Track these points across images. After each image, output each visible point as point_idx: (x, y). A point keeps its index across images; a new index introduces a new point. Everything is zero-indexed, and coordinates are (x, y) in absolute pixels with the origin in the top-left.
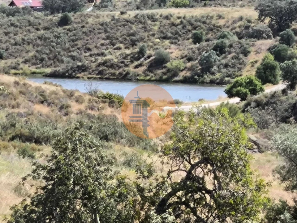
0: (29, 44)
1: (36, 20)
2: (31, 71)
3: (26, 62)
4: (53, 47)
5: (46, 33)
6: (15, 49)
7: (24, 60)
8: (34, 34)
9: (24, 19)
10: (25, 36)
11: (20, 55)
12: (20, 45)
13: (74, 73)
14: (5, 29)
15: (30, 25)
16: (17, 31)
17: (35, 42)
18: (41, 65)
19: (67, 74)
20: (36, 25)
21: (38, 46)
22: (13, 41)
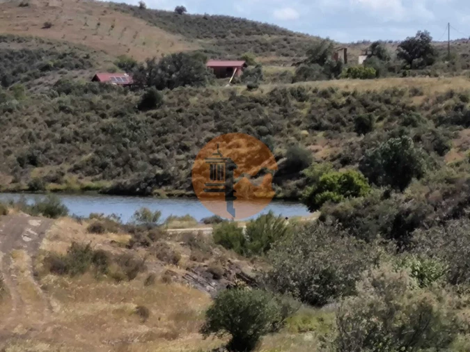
0: (85, 140)
1: (104, 101)
2: (82, 185)
3: (75, 170)
4: (125, 145)
5: (115, 122)
6: (60, 148)
7: (72, 166)
8: (95, 124)
9: (83, 100)
10: (81, 127)
11: (66, 159)
12: (69, 142)
13: (149, 188)
14: (49, 115)
15: (92, 109)
16: (69, 119)
17: (95, 137)
18: (101, 175)
19: (138, 189)
20: (101, 109)
21: (99, 142)
22: (58, 136)
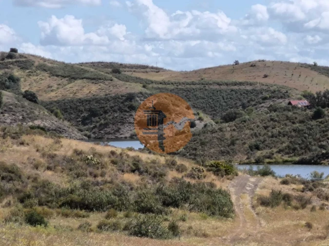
0: (284, 136)
1: (294, 115)
2: (283, 159)
3: (279, 152)
4: (305, 138)
5: (300, 126)
6: (271, 140)
7: (278, 150)
8: (289, 127)
9: (283, 115)
10: (282, 129)
11: (275, 146)
12: (276, 137)
13: (318, 160)
14: (265, 123)
15: (287, 119)
16: (275, 125)
17: (289, 134)
18: (293, 154)
19: (313, 161)
20: (292, 119)
21: (292, 137)
22: (270, 134)
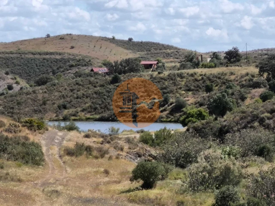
0: (87, 97)
1: (95, 80)
2: (86, 117)
3: (83, 110)
4: (105, 99)
5: (100, 89)
6: (76, 101)
7: (82, 109)
8: (91, 90)
9: (86, 80)
10: (85, 91)
11: (79, 106)
12: (80, 98)
13: (115, 118)
14: (71, 87)
15: (90, 84)
16: (80, 88)
17: (91, 96)
18: (94, 112)
19: (111, 119)
20: (94, 84)
21: (94, 98)
22: (75, 96)
